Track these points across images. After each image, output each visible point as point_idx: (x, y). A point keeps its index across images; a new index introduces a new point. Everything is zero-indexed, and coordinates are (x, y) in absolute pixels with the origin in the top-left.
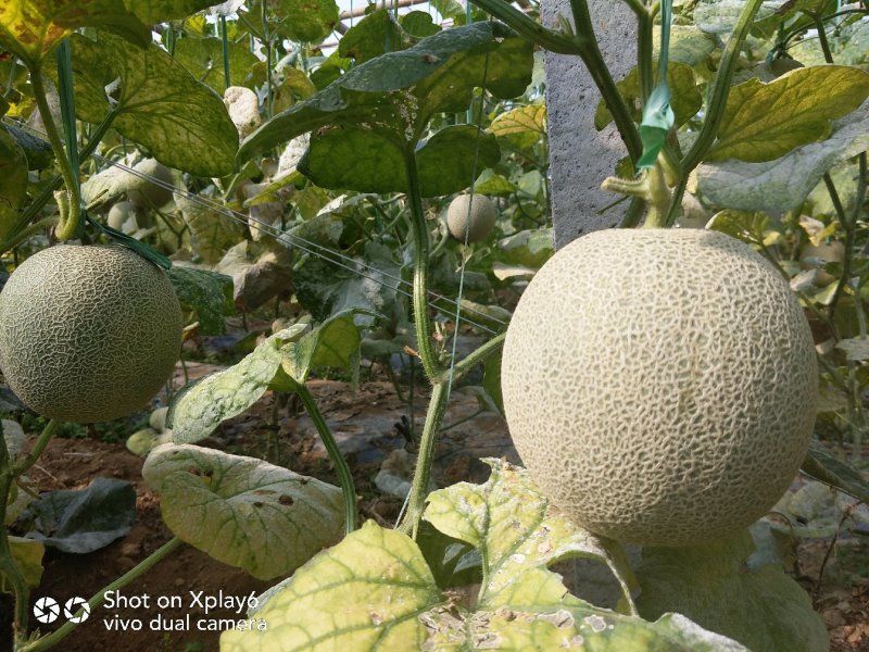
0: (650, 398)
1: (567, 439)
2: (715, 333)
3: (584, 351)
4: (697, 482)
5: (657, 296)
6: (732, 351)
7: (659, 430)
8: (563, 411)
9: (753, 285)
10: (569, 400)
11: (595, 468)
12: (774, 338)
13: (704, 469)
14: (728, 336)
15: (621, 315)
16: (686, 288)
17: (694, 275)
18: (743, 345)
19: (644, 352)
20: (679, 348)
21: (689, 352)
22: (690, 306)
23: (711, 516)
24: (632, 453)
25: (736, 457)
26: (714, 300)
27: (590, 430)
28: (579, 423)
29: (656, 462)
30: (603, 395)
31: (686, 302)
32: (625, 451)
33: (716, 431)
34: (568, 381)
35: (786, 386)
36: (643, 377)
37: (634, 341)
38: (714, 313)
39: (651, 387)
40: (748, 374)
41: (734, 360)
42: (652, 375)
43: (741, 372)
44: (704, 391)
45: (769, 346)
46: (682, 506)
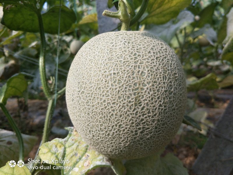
0: (122, 101)
1: (89, 121)
2: (148, 71)
3: (94, 82)
4: (144, 135)
5: (124, 55)
6: (156, 78)
7: (127, 114)
8: (87, 109)
9: (163, 51)
10: (89, 104)
11: (101, 133)
12: (172, 72)
13: (146, 129)
14: (154, 72)
15: (109, 65)
16: (136, 52)
17: (139, 47)
18: (160, 75)
19: (119, 80)
20: (134, 78)
21: (138, 79)
22: (138, 59)
23: (150, 148)
24: (116, 125)
25: (159, 123)
26: (147, 57)
27: (98, 116)
28: (93, 114)
29: (126, 128)
30: (103, 100)
31: (136, 58)
32: (113, 124)
33: (150, 113)
34: (88, 95)
35: (177, 92)
36: (119, 91)
37: (115, 76)
38: (147, 62)
39: (123, 95)
40: (162, 88)
41: (157, 82)
42: (123, 90)
43: (160, 87)
44: (145, 96)
45: (170, 75)
46: (138, 145)
